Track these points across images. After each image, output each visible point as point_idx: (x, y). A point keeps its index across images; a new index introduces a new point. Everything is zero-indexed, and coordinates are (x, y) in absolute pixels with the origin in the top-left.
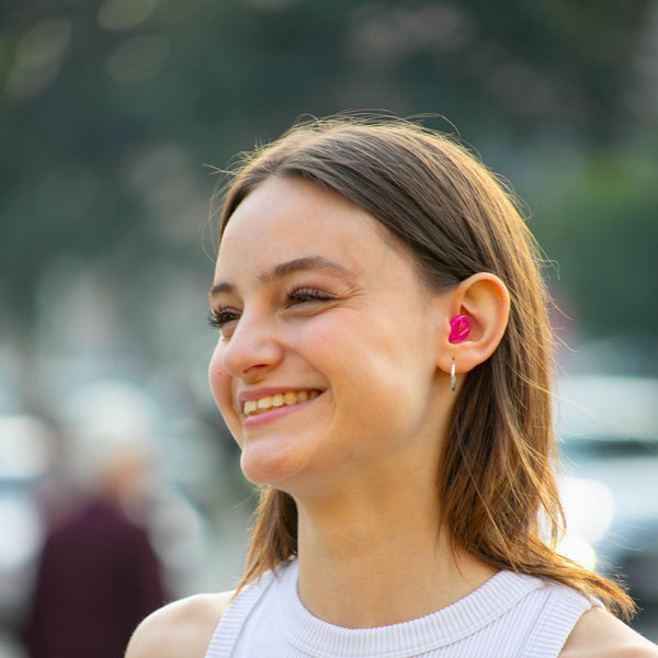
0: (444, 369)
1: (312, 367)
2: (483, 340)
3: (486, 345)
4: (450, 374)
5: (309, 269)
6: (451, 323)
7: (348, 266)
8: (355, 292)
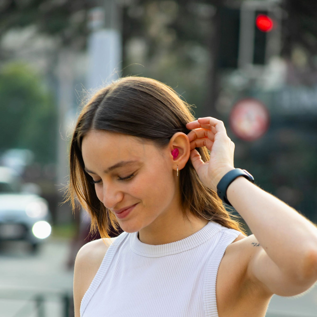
0: (175, 169)
1: (134, 198)
2: (184, 154)
3: (186, 155)
4: (177, 171)
5: (121, 166)
6: (172, 154)
7: (133, 159)
8: (141, 165)
